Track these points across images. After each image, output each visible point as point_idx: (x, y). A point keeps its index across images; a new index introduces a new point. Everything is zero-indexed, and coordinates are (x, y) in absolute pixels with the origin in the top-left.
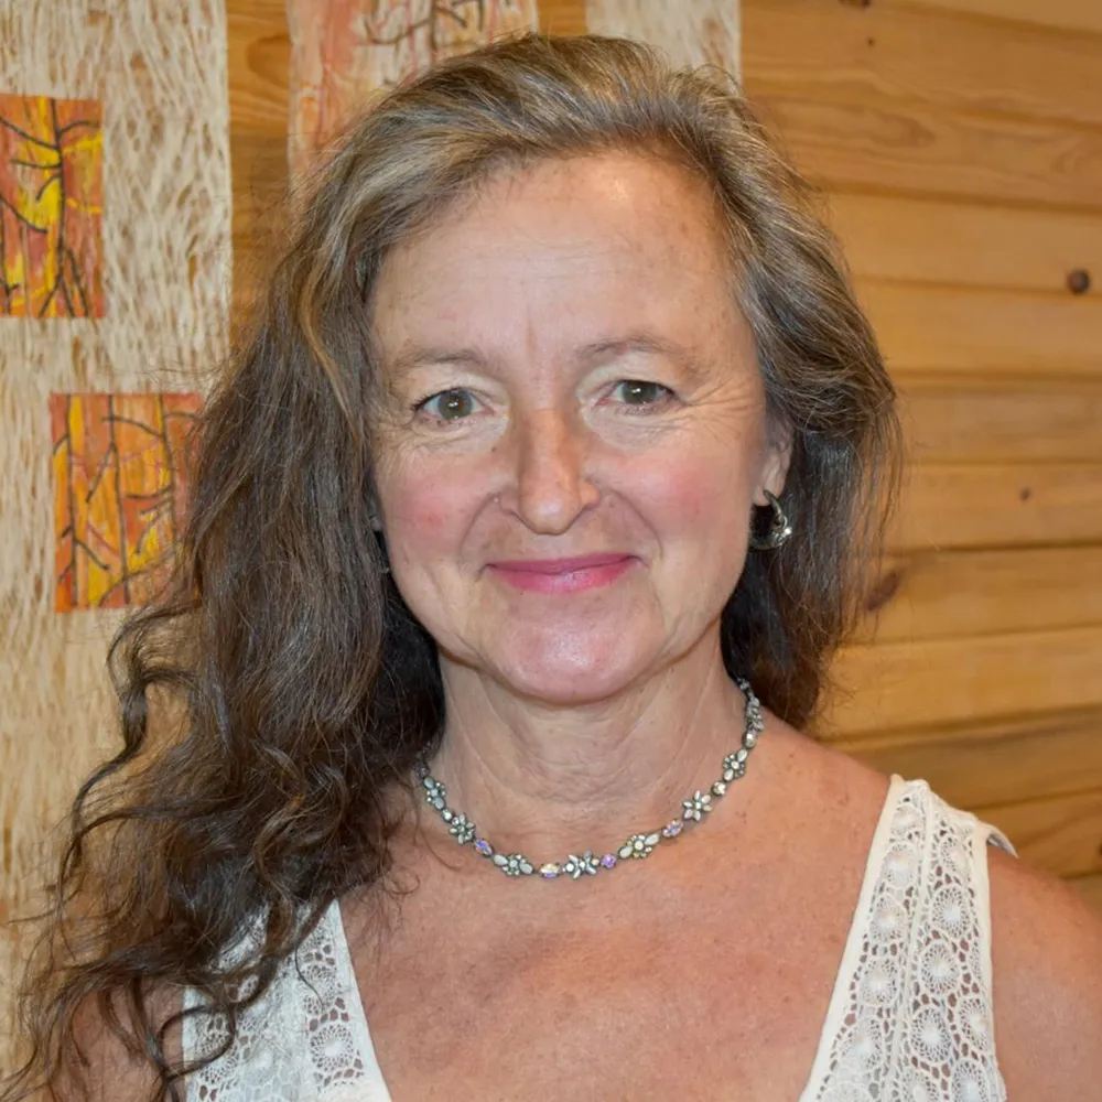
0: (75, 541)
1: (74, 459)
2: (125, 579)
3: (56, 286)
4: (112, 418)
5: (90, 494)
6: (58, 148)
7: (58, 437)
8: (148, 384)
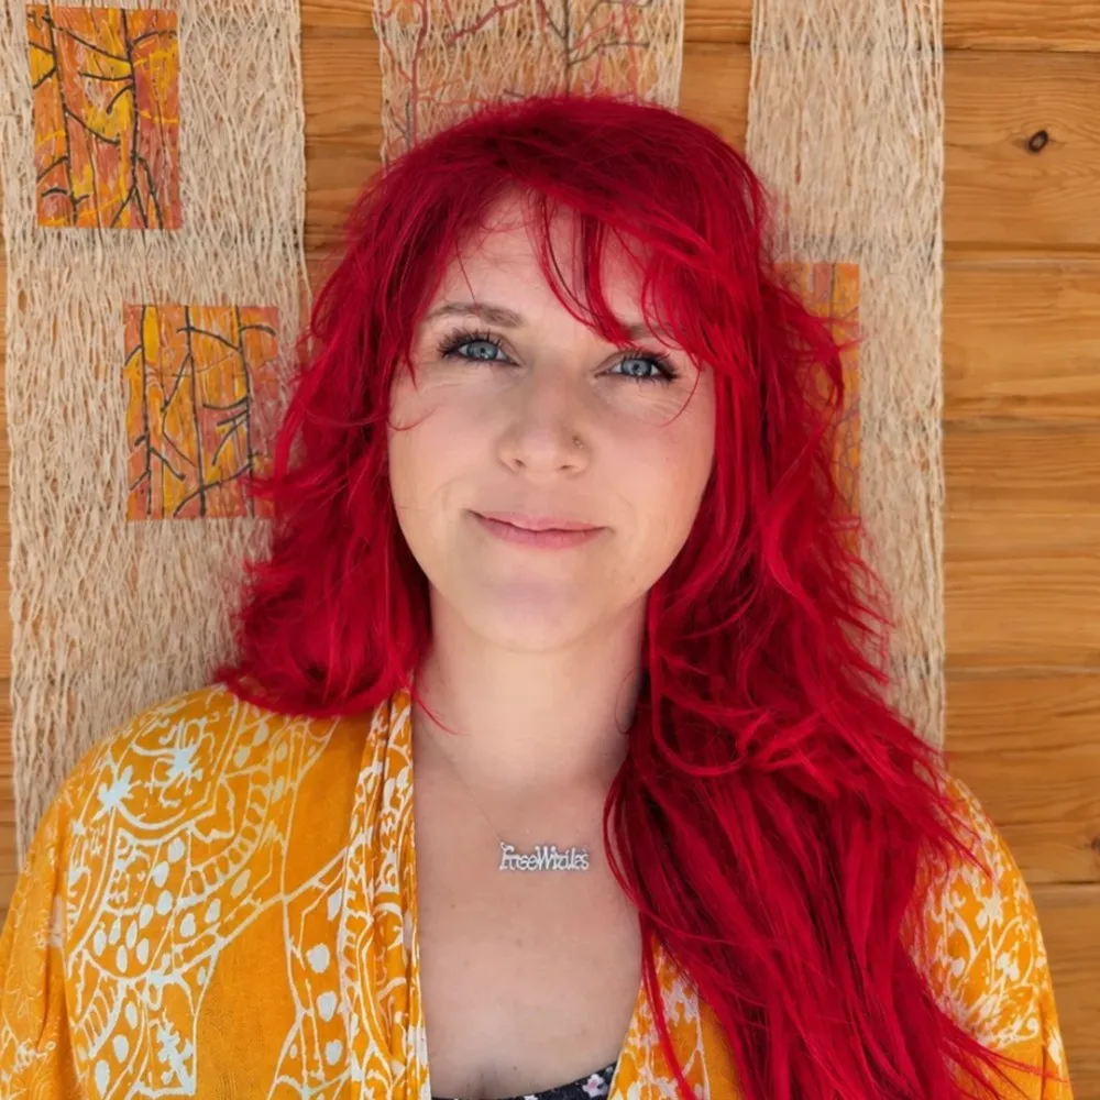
0: (150, 451)
1: (148, 370)
2: (202, 489)
3: (129, 197)
4: (189, 329)
5: (167, 403)
6: (130, 60)
7: (132, 347)
8: (224, 297)
